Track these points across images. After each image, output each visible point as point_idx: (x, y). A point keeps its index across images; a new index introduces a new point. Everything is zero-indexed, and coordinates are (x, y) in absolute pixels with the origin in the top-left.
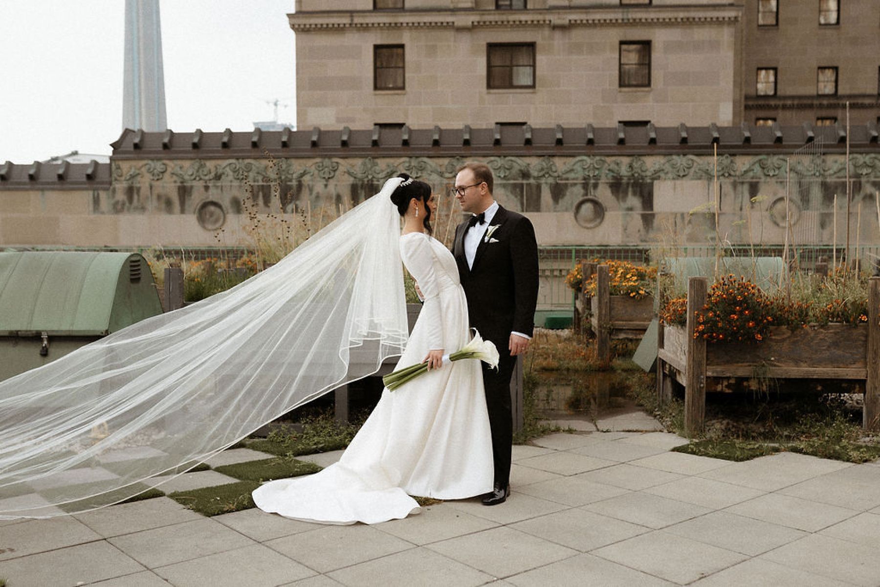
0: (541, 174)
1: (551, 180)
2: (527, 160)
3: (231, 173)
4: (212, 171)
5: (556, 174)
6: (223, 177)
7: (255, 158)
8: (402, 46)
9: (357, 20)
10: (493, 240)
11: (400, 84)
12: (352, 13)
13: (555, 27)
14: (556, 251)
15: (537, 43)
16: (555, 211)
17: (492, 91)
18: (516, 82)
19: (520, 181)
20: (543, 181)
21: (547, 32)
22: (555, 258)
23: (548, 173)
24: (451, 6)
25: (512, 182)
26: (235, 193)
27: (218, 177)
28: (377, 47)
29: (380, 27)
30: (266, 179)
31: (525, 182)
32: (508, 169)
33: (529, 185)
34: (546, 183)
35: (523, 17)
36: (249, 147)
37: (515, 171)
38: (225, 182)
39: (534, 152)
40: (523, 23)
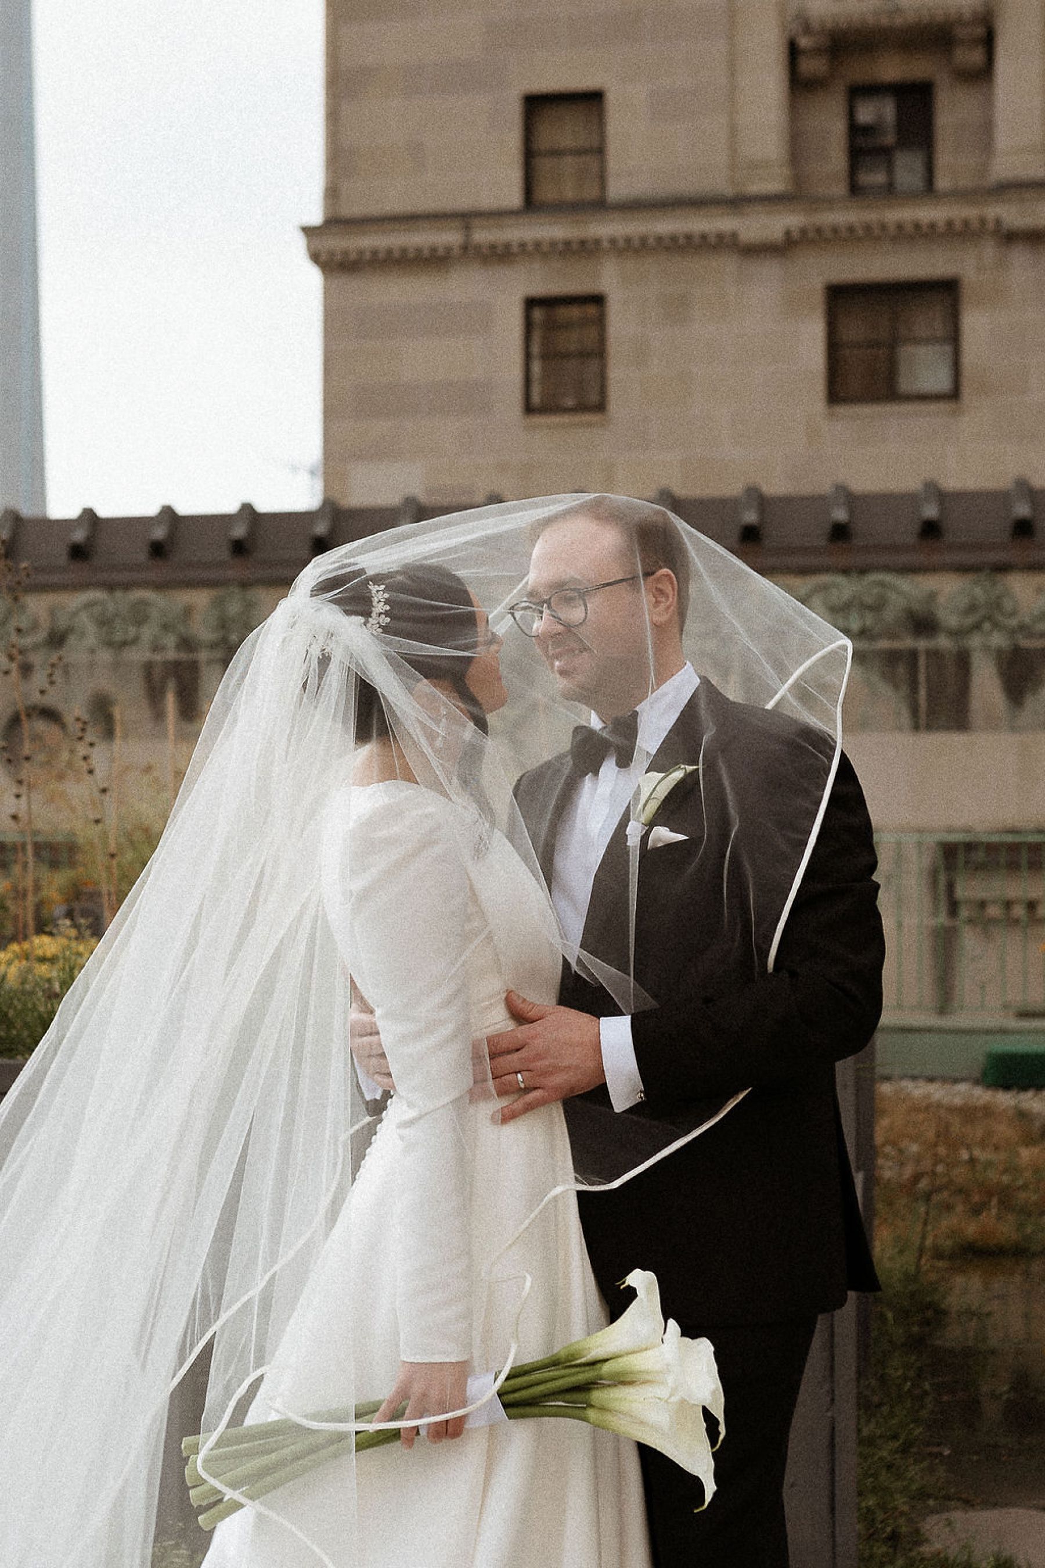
0: (970, 620)
1: (998, 640)
2: (928, 583)
3: (91, 628)
4: (42, 620)
5: (1014, 622)
6: (72, 640)
7: (160, 586)
8: (598, 300)
9: (482, 236)
10: (664, 835)
11: (593, 398)
12: (466, 218)
13: (1010, 237)
14: (1014, 848)
15: (965, 281)
16: (1013, 729)
17: (842, 410)
18: (905, 384)
19: (908, 642)
20: (975, 641)
21: (989, 250)
22: (1013, 866)
23: (989, 618)
24: (729, 191)
25: (883, 644)
26: (105, 683)
27: (57, 639)
28: (531, 303)
29: (540, 251)
30: (187, 644)
31: (922, 644)
32: (870, 608)
33: (934, 655)
34: (986, 648)
35: (928, 213)
36: (142, 557)
37: (889, 615)
38: (76, 652)
39: (949, 558)
40: (925, 229)
